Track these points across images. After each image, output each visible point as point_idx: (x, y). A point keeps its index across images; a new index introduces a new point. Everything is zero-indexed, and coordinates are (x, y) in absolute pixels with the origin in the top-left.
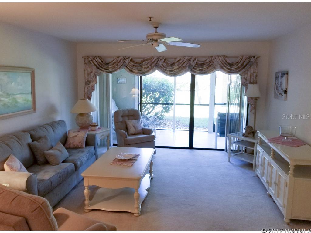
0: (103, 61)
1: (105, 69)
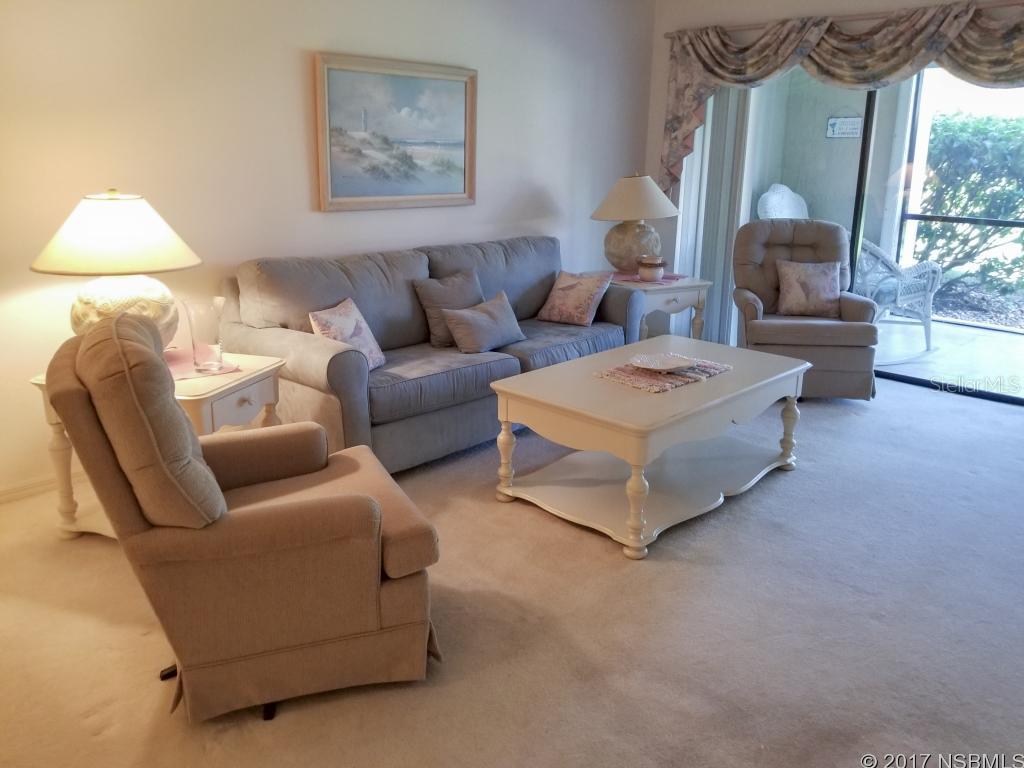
0: (727, 41)
1: (735, 72)
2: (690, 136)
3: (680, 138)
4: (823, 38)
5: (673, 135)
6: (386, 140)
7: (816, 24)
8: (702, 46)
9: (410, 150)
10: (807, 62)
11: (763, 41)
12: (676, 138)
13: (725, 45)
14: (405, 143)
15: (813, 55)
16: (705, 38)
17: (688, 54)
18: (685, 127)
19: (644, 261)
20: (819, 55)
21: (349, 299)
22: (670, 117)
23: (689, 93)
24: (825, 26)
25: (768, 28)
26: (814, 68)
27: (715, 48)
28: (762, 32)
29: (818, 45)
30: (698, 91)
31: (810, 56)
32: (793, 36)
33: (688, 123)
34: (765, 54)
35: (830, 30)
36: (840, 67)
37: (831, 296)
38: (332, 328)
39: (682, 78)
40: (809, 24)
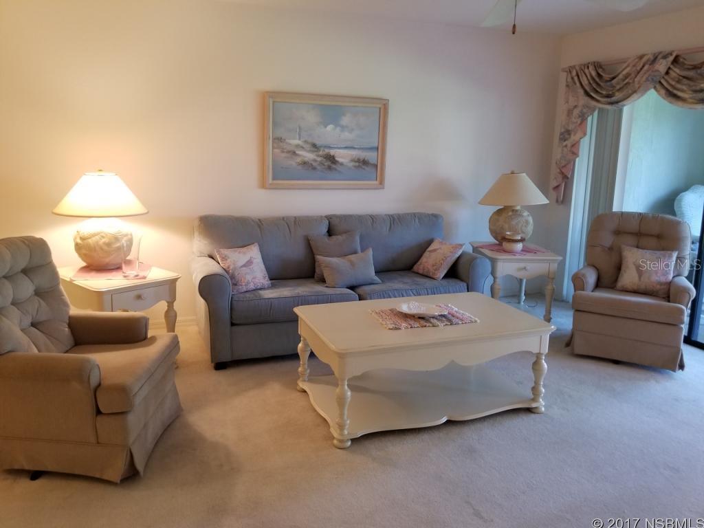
2: (576, 145)
3: (569, 145)
4: (669, 68)
5: (565, 143)
6: (314, 146)
7: (665, 57)
8: (584, 76)
9: (332, 152)
10: (658, 86)
11: (624, 73)
12: (566, 146)
13: (599, 75)
14: (330, 148)
15: (663, 81)
16: (586, 71)
17: (575, 84)
18: (573, 138)
19: (507, 237)
20: (666, 81)
21: (256, 244)
22: (563, 130)
23: (576, 112)
24: (671, 58)
25: (630, 61)
26: (663, 92)
27: (594, 79)
28: (625, 65)
29: (667, 73)
30: (582, 110)
31: (660, 82)
32: (646, 67)
33: (575, 135)
34: (627, 81)
35: (676, 61)
36: (682, 91)
37: (663, 279)
38: (229, 260)
39: (572, 102)
40: (660, 57)
